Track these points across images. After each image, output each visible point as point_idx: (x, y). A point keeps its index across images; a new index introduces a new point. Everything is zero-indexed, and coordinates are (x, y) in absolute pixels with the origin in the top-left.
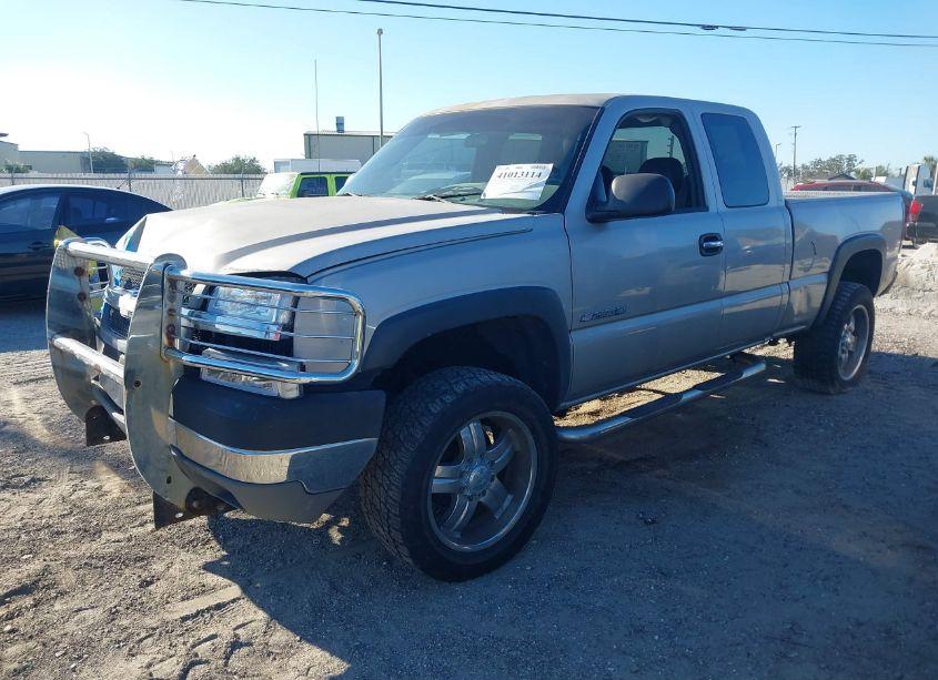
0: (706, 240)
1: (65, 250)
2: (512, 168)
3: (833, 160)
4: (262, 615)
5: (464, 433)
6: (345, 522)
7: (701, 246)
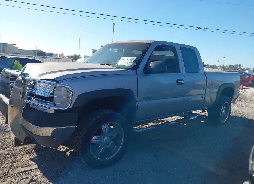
0: (179, 81)
1: (4, 71)
2: (126, 58)
3: (235, 65)
4: (41, 174)
5: (103, 127)
6: (72, 150)
7: (177, 82)
